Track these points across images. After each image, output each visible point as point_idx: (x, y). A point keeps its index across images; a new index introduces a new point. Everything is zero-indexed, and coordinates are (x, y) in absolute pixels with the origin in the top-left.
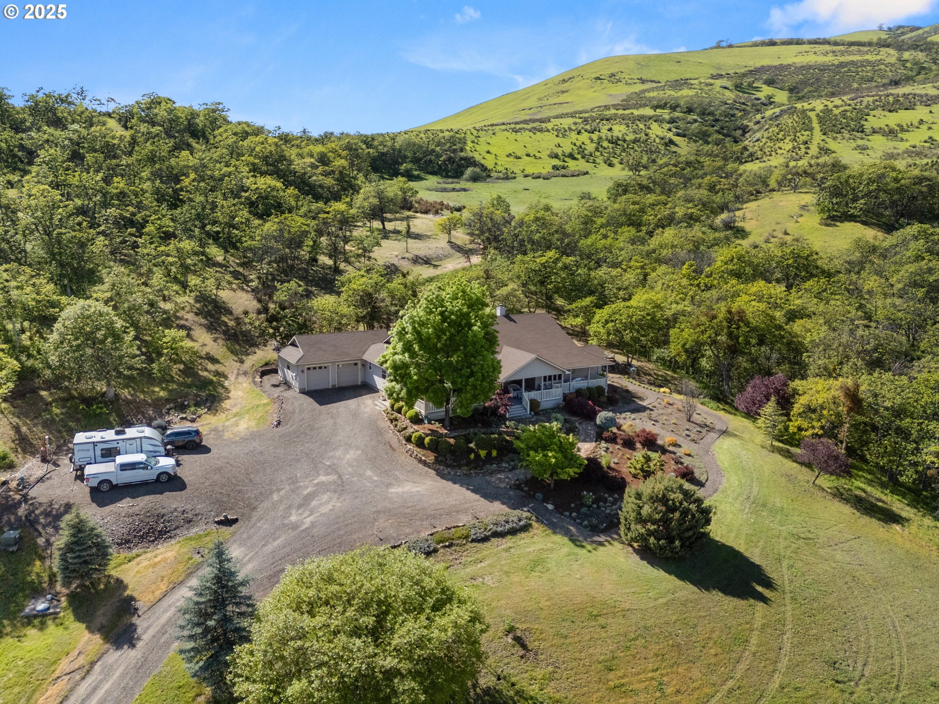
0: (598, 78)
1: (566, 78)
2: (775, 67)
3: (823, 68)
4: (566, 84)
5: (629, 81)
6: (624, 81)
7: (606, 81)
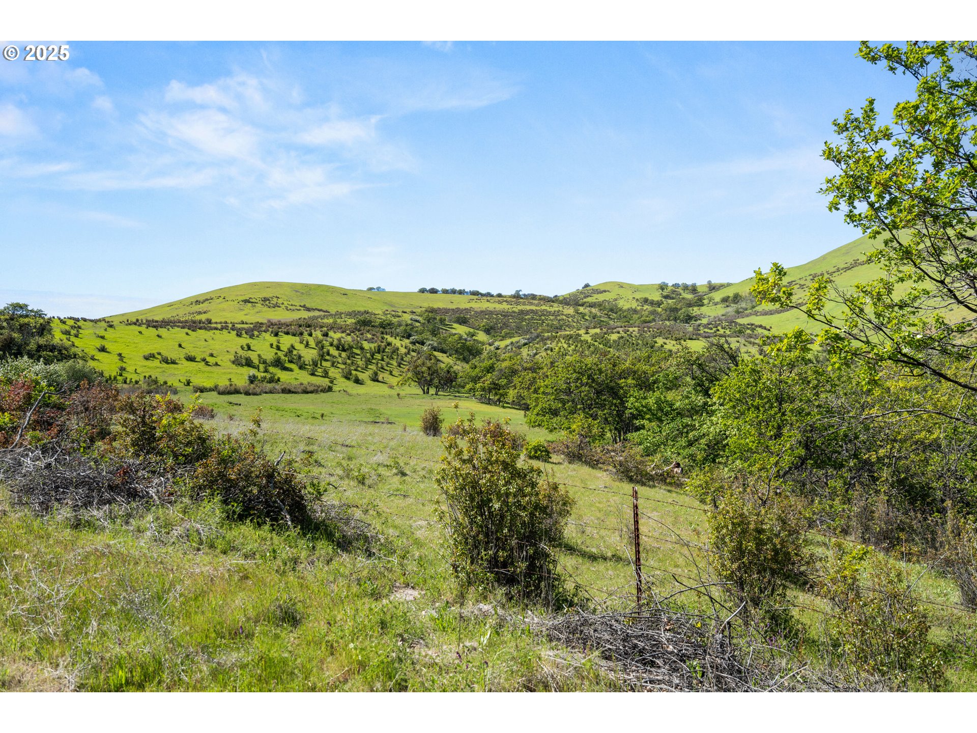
0: (246, 301)
1: (201, 299)
2: (453, 310)
3: (505, 314)
4: (201, 305)
5: (290, 307)
6: (283, 306)
7: (259, 305)
